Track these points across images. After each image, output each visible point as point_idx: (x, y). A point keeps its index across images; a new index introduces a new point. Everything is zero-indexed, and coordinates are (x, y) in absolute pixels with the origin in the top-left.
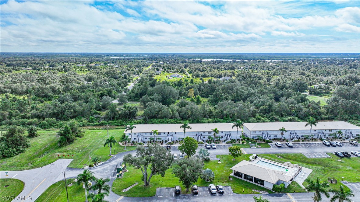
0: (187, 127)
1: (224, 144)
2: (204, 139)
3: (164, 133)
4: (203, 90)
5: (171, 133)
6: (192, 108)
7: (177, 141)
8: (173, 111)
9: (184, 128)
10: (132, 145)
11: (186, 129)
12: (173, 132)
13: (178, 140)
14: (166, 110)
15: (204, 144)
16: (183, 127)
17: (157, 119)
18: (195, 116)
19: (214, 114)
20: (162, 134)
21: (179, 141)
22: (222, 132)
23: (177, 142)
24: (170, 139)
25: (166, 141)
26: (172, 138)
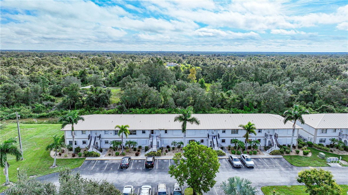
0: (190, 120)
1: (266, 155)
2: (224, 145)
3: (144, 132)
4: (206, 75)
5: (157, 132)
6: (195, 92)
7: (168, 147)
8: (165, 97)
9: (182, 123)
10: (74, 156)
11: (188, 123)
12: (161, 130)
13: (172, 146)
14: (154, 96)
15: (224, 155)
16: (180, 119)
17: (140, 109)
18: (199, 105)
19: (229, 101)
20: (139, 134)
21: (173, 149)
22: (260, 131)
23: (169, 151)
24: (155, 143)
25: (147, 149)
26: (159, 141)
